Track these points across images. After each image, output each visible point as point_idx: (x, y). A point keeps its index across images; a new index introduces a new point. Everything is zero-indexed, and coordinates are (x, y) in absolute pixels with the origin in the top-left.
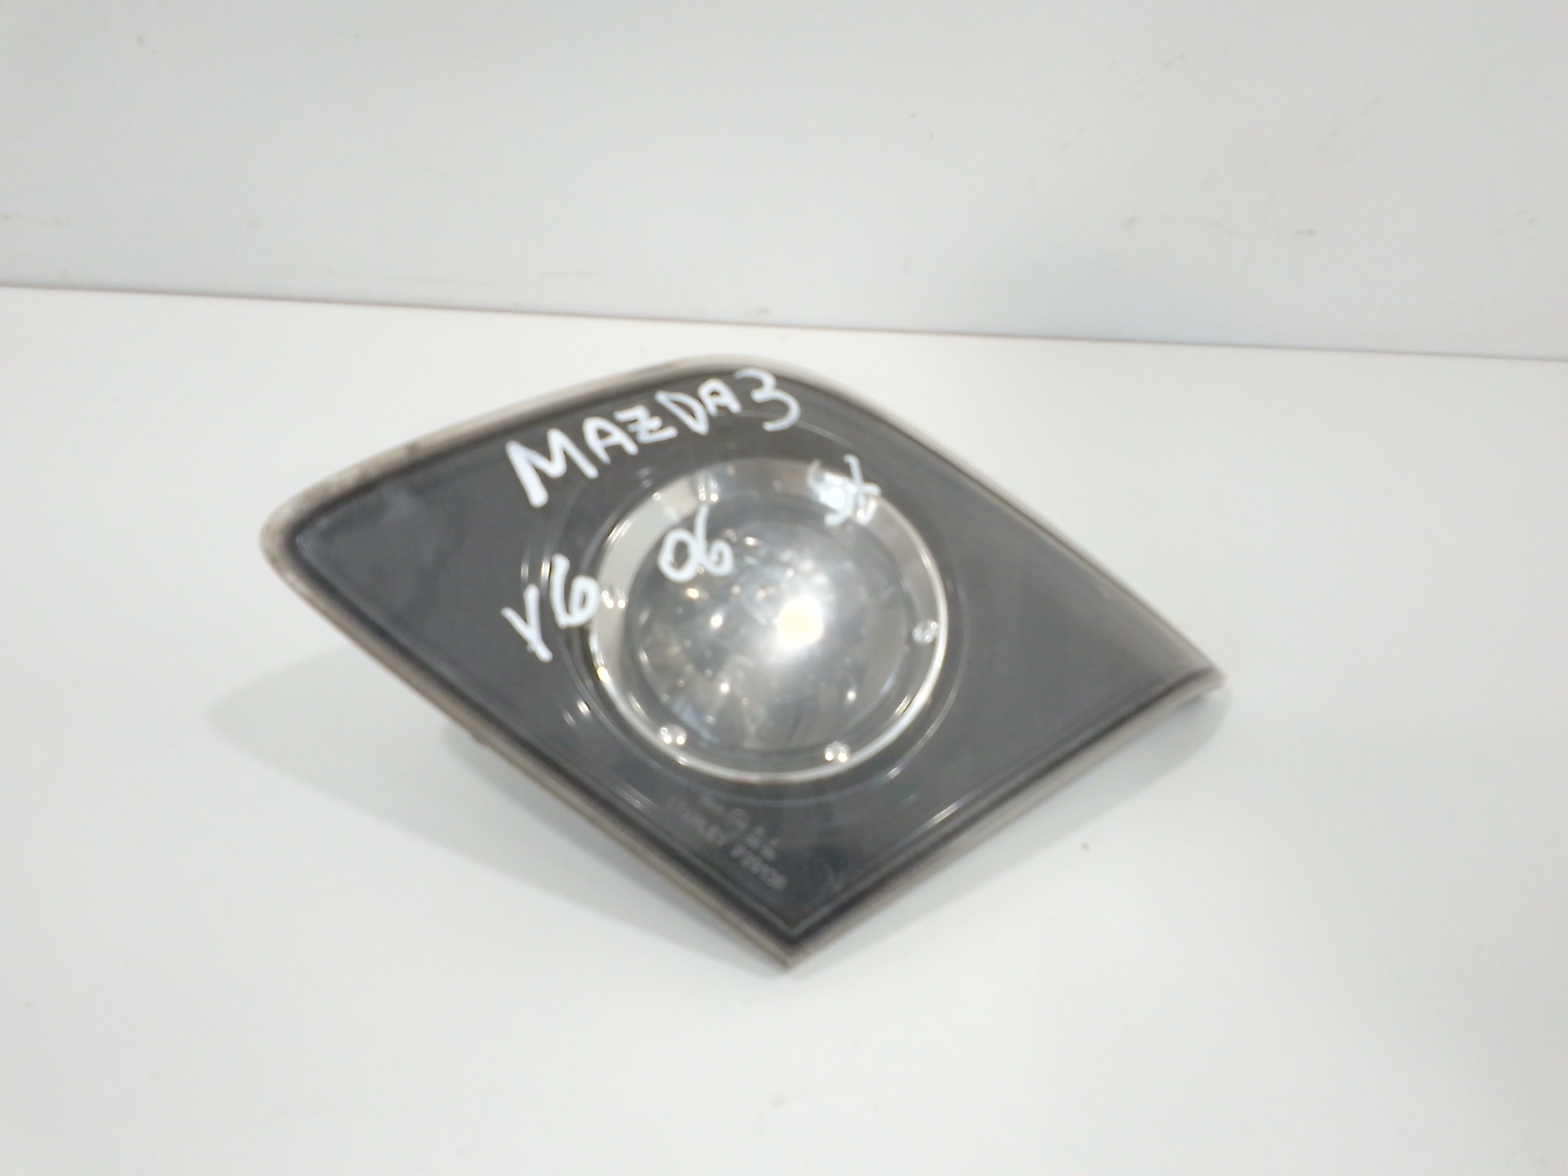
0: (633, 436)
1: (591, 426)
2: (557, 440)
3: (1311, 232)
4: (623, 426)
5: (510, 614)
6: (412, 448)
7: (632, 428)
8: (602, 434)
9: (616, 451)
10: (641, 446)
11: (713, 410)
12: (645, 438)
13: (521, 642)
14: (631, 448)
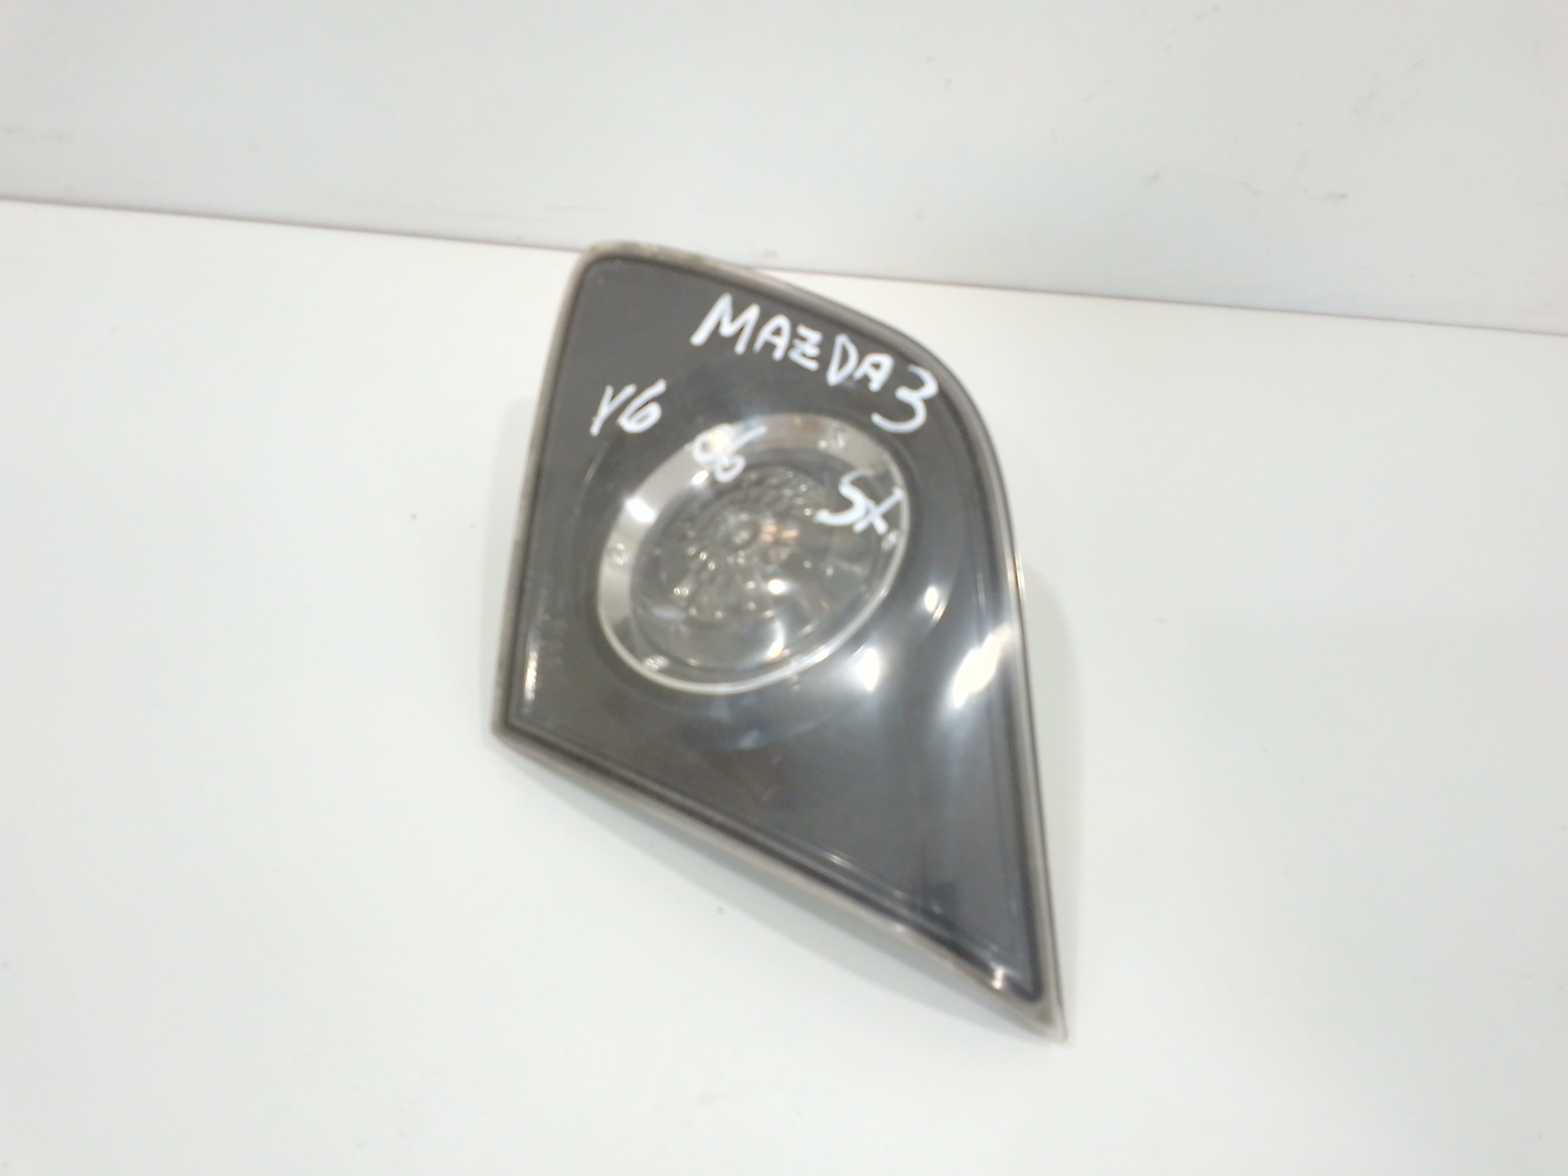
0: (790, 346)
1: (781, 321)
2: (752, 314)
3: (1343, 196)
4: (795, 335)
5: (609, 391)
6: (697, 258)
7: (797, 342)
8: (777, 332)
9: (769, 347)
10: (786, 357)
11: (859, 374)
12: (795, 356)
13: (594, 411)
14: (778, 354)
